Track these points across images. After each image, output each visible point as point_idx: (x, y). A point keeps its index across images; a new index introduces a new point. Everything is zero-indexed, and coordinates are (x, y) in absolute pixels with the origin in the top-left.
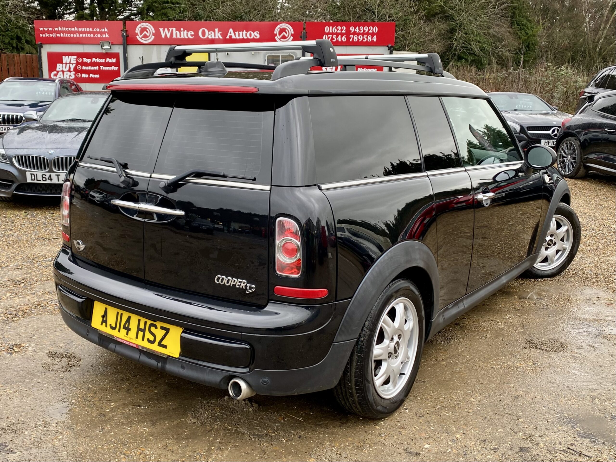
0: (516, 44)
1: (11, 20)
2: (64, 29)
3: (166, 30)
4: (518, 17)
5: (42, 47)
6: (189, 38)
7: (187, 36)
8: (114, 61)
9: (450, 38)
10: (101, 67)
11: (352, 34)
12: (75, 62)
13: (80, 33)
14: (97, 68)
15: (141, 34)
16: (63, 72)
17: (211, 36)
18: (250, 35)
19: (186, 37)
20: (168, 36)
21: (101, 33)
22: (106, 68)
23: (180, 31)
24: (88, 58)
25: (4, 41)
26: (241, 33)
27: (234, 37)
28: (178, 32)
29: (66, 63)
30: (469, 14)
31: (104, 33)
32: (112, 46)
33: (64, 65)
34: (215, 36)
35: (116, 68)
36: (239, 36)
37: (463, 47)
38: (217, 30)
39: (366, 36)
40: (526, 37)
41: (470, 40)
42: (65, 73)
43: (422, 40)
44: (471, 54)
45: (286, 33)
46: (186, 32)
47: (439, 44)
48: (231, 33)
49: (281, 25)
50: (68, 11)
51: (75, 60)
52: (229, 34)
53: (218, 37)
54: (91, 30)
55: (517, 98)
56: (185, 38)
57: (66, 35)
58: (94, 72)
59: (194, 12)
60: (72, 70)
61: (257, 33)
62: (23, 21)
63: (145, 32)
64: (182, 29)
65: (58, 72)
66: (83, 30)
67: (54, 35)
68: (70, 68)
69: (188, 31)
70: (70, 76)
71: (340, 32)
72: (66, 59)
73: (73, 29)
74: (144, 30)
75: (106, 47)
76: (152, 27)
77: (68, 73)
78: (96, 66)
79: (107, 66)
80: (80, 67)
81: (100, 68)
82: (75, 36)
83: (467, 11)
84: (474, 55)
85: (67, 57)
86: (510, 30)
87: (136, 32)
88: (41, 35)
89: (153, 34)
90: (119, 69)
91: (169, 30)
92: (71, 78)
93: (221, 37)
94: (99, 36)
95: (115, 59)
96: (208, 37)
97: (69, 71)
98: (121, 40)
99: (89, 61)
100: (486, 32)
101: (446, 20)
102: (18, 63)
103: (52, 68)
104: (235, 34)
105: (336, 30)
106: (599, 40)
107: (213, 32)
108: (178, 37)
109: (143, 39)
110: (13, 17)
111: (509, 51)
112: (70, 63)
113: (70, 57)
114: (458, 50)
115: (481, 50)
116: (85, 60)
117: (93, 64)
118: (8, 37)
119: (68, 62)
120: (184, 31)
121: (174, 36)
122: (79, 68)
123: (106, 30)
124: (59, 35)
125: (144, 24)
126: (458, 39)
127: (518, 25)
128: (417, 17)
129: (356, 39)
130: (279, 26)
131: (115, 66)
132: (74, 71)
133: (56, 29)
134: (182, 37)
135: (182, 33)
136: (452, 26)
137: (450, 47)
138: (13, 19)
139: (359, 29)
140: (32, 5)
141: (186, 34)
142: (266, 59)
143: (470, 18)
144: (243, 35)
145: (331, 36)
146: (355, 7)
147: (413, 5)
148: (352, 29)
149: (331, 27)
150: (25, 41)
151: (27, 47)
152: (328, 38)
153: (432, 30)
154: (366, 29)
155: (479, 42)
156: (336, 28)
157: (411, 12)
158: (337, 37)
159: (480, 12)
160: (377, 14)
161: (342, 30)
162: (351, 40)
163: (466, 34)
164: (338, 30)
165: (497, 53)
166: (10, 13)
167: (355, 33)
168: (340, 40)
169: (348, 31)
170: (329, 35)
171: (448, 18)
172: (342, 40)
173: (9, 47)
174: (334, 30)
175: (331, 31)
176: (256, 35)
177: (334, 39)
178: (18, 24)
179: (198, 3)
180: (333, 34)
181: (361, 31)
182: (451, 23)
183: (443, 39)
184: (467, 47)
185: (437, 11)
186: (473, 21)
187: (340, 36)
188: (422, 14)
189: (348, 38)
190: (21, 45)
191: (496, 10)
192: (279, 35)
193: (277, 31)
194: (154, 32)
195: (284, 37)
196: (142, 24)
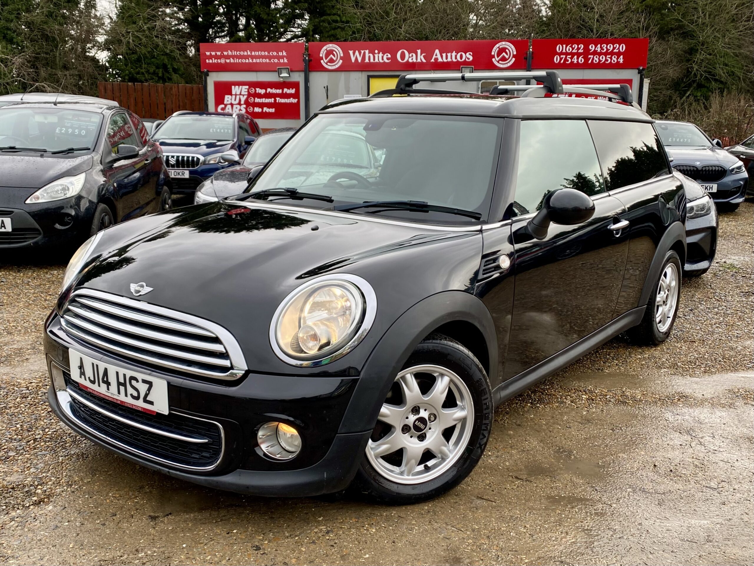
1: (157, 46)
2: (235, 53)
3: (357, 53)
5: (208, 75)
6: (384, 62)
7: (383, 59)
8: (293, 91)
9: (689, 60)
10: (278, 99)
11: (591, 54)
12: (246, 93)
13: (253, 57)
14: (272, 100)
15: (326, 59)
16: (232, 105)
17: (412, 59)
18: (461, 57)
19: (381, 61)
20: (360, 60)
21: (279, 58)
22: (283, 101)
23: (374, 54)
24: (261, 88)
25: (149, 70)
26: (449, 55)
27: (440, 60)
28: (371, 55)
29: (236, 95)
31: (283, 57)
32: (291, 74)
33: (234, 97)
34: (417, 59)
35: (295, 101)
36: (447, 58)
37: (706, 71)
38: (419, 51)
39: (610, 56)
41: (715, 63)
42: (235, 106)
44: (715, 80)
45: (507, 54)
46: (381, 55)
47: (676, 68)
48: (436, 55)
49: (500, 43)
50: (222, 34)
51: (246, 90)
52: (434, 57)
53: (421, 60)
54: (266, 53)
56: (380, 63)
57: (237, 61)
58: (269, 105)
59: (371, 31)
60: (242, 102)
61: (470, 54)
62: (171, 46)
63: (332, 56)
64: (376, 51)
65: (226, 105)
66: (257, 53)
67: (223, 61)
68: (240, 100)
69: (384, 54)
70: (240, 110)
71: (576, 51)
72: (235, 90)
73: (246, 53)
74: (330, 52)
75: (285, 74)
76: (339, 49)
77: (238, 106)
78: (271, 98)
79: (284, 98)
80: (253, 99)
81: (275, 100)
82: (247, 61)
83: (713, 26)
84: (718, 82)
85: (237, 87)
87: (321, 55)
88: (207, 61)
89: (341, 58)
90: (299, 102)
91: (360, 53)
92: (242, 112)
93: (424, 61)
94: (276, 61)
95: (294, 90)
96: (408, 61)
97: (240, 104)
98: (303, 65)
99: (263, 91)
100: (736, 51)
101: (684, 38)
102: (176, 95)
103: (219, 100)
104: (442, 57)
105: (571, 49)
107: (414, 55)
108: (372, 60)
109: (329, 64)
110: (159, 41)
112: (240, 94)
113: (241, 87)
114: (699, 75)
115: (729, 76)
116: (259, 90)
117: (267, 96)
118: (154, 65)
119: (238, 93)
120: (379, 53)
121: (367, 60)
122: (251, 100)
123: (285, 54)
124: (228, 61)
125: (330, 46)
126: (699, 61)
128: (648, 34)
129: (596, 59)
130: (497, 45)
131: (294, 98)
132: (244, 104)
133: (225, 53)
134: (376, 60)
135: (376, 56)
136: (692, 46)
137: (688, 71)
138: (160, 44)
139: (601, 47)
140: (181, 27)
141: (381, 58)
142: (480, 86)
143: (717, 34)
144: (452, 57)
145: (564, 56)
146: (568, 23)
147: (643, 19)
148: (592, 48)
149: (564, 46)
150: (171, 70)
151: (175, 77)
152: (561, 59)
153: (665, 50)
154: (610, 47)
155: (726, 65)
156: (571, 47)
157: (639, 28)
158: (571, 58)
159: (730, 26)
160: (595, 31)
161: (578, 49)
162: (590, 62)
163: (710, 54)
164: (573, 49)
165: (750, 79)
166: (156, 37)
167: (595, 53)
168: (575, 62)
169: (586, 49)
170: (562, 56)
171: (686, 35)
172: (578, 61)
173: (154, 77)
174: (569, 49)
175: (564, 51)
176: (469, 57)
177: (568, 61)
178: (166, 50)
179: (375, 21)
180: (566, 54)
181: (603, 50)
182: (691, 41)
183: (680, 61)
184: (710, 72)
185: (673, 26)
186: (719, 38)
187: (576, 57)
188: (653, 31)
189: (586, 59)
190: (168, 75)
191: (750, 23)
192: (498, 57)
193: (494, 51)
194: (342, 55)
195: (504, 59)
196: (328, 46)
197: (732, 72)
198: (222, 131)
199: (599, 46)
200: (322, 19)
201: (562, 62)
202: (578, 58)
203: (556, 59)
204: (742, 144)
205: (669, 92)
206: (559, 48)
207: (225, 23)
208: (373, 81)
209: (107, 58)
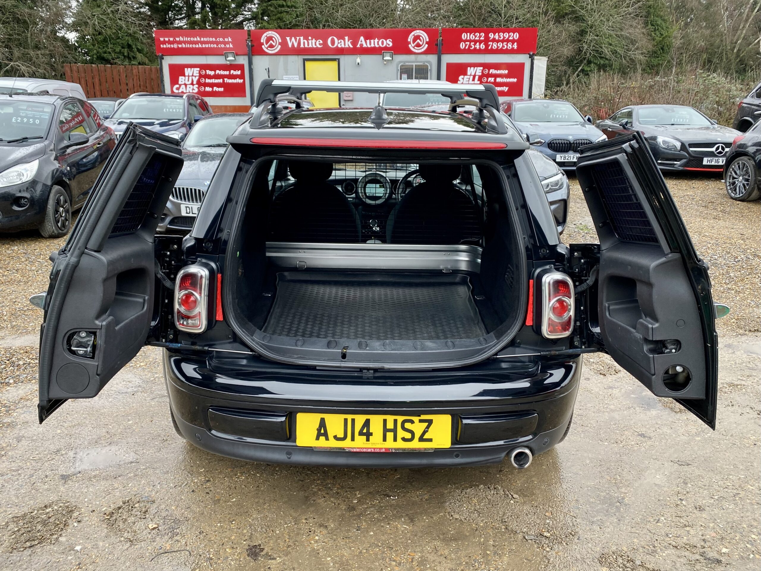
0: (650, 46)
1: (121, 28)
2: (186, 39)
3: (293, 39)
4: (652, 17)
5: (163, 59)
6: (317, 47)
7: (316, 45)
8: (239, 73)
9: (580, 41)
10: (226, 79)
11: (491, 41)
12: (198, 75)
13: (202, 43)
14: (221, 81)
15: (267, 44)
16: (186, 85)
17: (341, 45)
18: (383, 44)
19: (314, 46)
20: (296, 45)
21: (225, 43)
22: (230, 81)
23: (308, 40)
24: (211, 70)
25: (115, 50)
26: (372, 41)
27: (365, 46)
28: (306, 41)
29: (189, 76)
30: (602, 14)
31: (228, 43)
32: (237, 57)
33: (187, 78)
34: (345, 45)
35: (241, 81)
36: (370, 44)
37: (594, 50)
38: (347, 38)
39: (506, 43)
40: (661, 39)
41: (602, 43)
42: (188, 86)
43: (550, 43)
44: (601, 58)
45: (421, 41)
46: (314, 41)
47: (569, 48)
48: (361, 41)
49: (415, 32)
50: (180, 17)
51: (198, 72)
52: (360, 43)
53: (348, 45)
54: (214, 39)
55: (673, 111)
56: (313, 48)
57: (188, 46)
58: (218, 85)
59: (311, 16)
60: (195, 83)
61: (390, 41)
62: (134, 28)
63: (271, 42)
64: (310, 38)
65: (180, 85)
66: (205, 39)
67: (175, 46)
68: (193, 81)
69: (316, 40)
70: (193, 89)
71: (478, 39)
72: (188, 71)
73: (195, 39)
74: (269, 39)
75: (231, 58)
76: (278, 36)
77: (191, 86)
78: (220, 79)
79: (231, 79)
80: (204, 80)
81: (224, 81)
82: (197, 46)
83: (599, 11)
84: (604, 60)
85: (189, 69)
86: (644, 30)
87: (262, 41)
88: (162, 46)
89: (280, 44)
90: (244, 81)
91: (296, 40)
92: (194, 91)
93: (351, 46)
94: (223, 46)
95: (240, 71)
96: (337, 46)
97: (192, 84)
98: (246, 50)
99: (212, 73)
100: (619, 33)
101: (576, 21)
102: (137, 76)
103: (174, 81)
104: (366, 42)
105: (474, 37)
106: (738, 40)
107: (342, 41)
108: (306, 46)
109: (269, 49)
110: (123, 24)
111: (642, 54)
112: (193, 76)
113: (193, 69)
114: (588, 54)
115: (613, 54)
116: (209, 72)
117: (216, 76)
118: (120, 45)
119: (191, 74)
120: (312, 39)
121: (302, 46)
123: (230, 40)
124: (180, 46)
125: (270, 33)
126: (588, 41)
127: (652, 25)
128: (546, 19)
129: (495, 46)
130: (413, 33)
131: (240, 79)
132: (197, 84)
133: (178, 39)
134: (310, 46)
135: (310, 42)
136: (583, 28)
137: (580, 50)
138: (124, 26)
139: (499, 36)
140: (142, 10)
141: (314, 43)
142: (399, 69)
143: (602, 18)
144: (375, 43)
145: (468, 43)
146: (480, 8)
147: (542, 5)
148: (491, 35)
149: (468, 34)
150: (136, 49)
151: (139, 56)
152: (466, 45)
153: (561, 32)
154: (506, 35)
155: (611, 45)
156: (474, 35)
157: (539, 12)
158: (475, 45)
159: (613, 11)
160: (503, 15)
161: (480, 37)
162: (490, 48)
163: (598, 36)
164: (476, 37)
165: (629, 56)
166: (120, 19)
167: (494, 40)
168: (478, 48)
169: (487, 37)
170: (466, 43)
171: (578, 19)
172: (480, 47)
173: (120, 56)
174: (472, 37)
175: (468, 38)
176: (389, 43)
177: (471, 47)
178: (129, 31)
179: (315, 6)
180: (470, 41)
181: (501, 37)
182: (582, 24)
183: (573, 42)
184: (598, 51)
185: (567, 11)
186: (605, 22)
187: (478, 44)
188: (551, 16)
189: (487, 46)
190: (132, 54)
191: (630, 9)
192: (413, 43)
193: (410, 38)
194: (280, 41)
195: (418, 45)
196: (267, 33)
197: (615, 50)
198: (174, 110)
199: (497, 34)
200: (269, 3)
201: (467, 48)
202: (480, 45)
203: (462, 46)
204: (610, 119)
205: (564, 68)
206: (464, 36)
207: (182, 7)
208: (308, 64)
209: (76, 38)
